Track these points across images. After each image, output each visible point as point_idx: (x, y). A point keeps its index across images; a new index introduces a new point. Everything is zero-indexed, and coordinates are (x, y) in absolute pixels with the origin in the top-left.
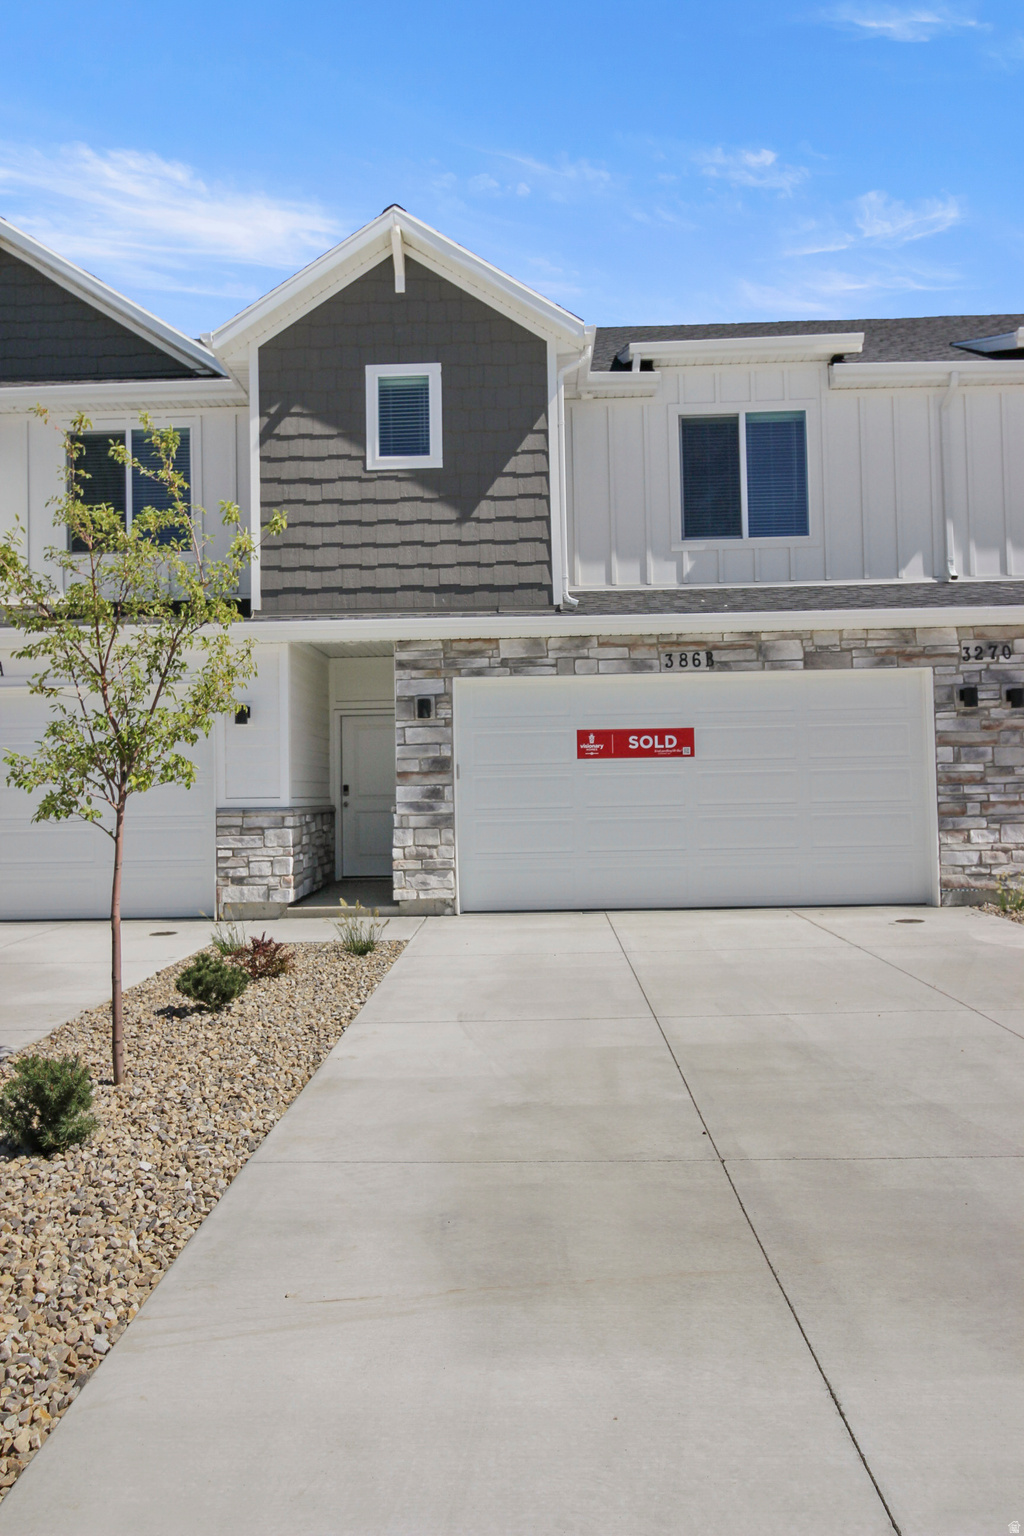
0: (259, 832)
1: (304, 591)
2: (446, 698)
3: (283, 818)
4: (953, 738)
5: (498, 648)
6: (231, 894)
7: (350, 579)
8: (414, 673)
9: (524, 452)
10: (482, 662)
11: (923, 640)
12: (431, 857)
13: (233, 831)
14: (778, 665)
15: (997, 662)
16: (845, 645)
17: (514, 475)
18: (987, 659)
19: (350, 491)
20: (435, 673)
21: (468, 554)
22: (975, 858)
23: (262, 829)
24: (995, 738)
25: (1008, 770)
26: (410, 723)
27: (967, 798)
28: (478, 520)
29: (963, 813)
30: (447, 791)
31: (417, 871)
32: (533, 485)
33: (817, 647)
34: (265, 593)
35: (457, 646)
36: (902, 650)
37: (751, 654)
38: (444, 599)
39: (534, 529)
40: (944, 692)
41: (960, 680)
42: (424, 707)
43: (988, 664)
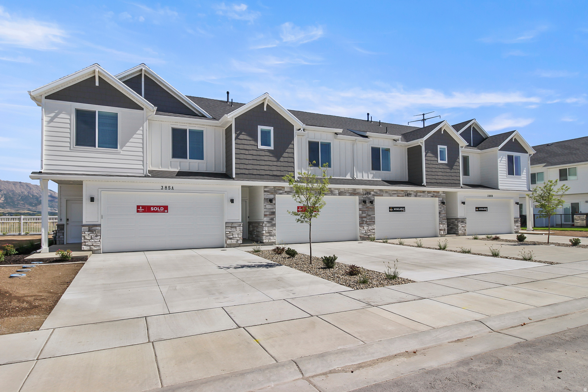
0: (235, 228)
1: (245, 174)
2: (274, 199)
3: (240, 224)
4: (361, 209)
5: (284, 189)
6: (229, 242)
7: (255, 172)
8: (268, 193)
9: (289, 148)
10: (281, 192)
11: (357, 191)
12: (271, 233)
13: (229, 227)
14: (335, 195)
15: (368, 196)
16: (345, 191)
17: (288, 153)
18: (367, 195)
19: (254, 153)
20: (272, 193)
21: (279, 168)
22: (365, 231)
23: (236, 227)
24: (368, 210)
25: (370, 215)
26: (267, 204)
27: (364, 220)
28: (281, 161)
29: (363, 223)
30: (274, 218)
31: (268, 236)
32: (291, 155)
33: (341, 191)
34: (236, 174)
35: (277, 188)
36: (354, 193)
37: (330, 192)
38: (273, 177)
39: (291, 164)
40: (360, 201)
41: (363, 199)
42: (271, 201)
43: (367, 196)
